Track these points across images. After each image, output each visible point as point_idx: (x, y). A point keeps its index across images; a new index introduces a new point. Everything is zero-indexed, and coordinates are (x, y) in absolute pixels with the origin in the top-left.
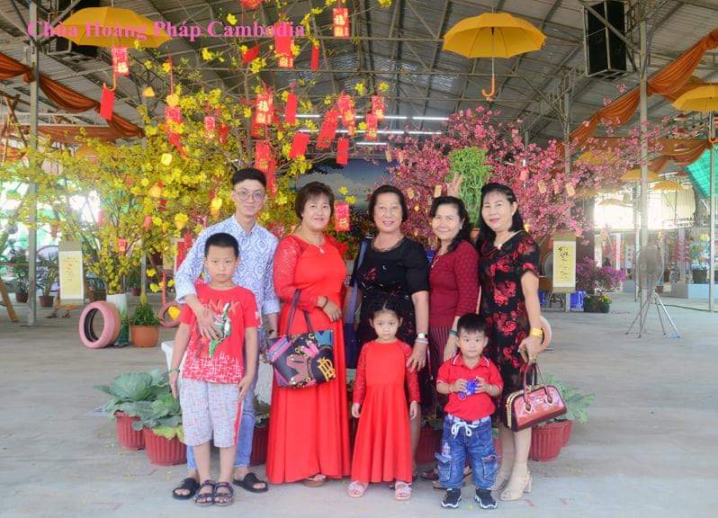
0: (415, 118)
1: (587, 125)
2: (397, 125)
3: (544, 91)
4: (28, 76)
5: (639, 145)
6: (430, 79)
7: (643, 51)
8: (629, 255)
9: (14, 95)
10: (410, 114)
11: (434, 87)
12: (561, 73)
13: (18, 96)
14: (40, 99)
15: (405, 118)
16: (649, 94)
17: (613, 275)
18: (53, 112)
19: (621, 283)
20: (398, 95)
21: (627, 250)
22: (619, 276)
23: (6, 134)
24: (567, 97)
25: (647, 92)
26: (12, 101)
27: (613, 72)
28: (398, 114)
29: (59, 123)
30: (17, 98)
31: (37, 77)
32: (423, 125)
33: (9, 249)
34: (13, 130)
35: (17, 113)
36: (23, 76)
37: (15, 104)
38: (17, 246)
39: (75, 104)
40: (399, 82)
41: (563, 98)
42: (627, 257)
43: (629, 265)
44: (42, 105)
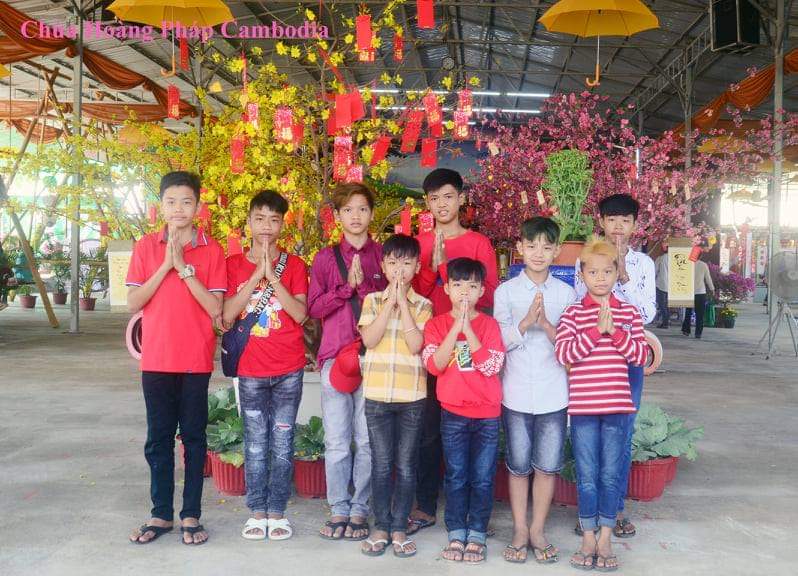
0: (509, 94)
1: (710, 115)
2: (488, 102)
3: (662, 64)
4: (71, 50)
5: (772, 137)
6: (528, 49)
7: (779, 21)
8: (762, 258)
9: (53, 69)
10: (504, 89)
11: (533, 56)
12: (683, 43)
13: (57, 69)
14: (82, 73)
15: (498, 94)
16: (785, 72)
17: (742, 283)
18: (94, 87)
19: (750, 294)
20: (490, 69)
21: (759, 252)
22: (748, 284)
23: (44, 113)
24: (688, 72)
25: (784, 70)
26: (50, 76)
27: (743, 46)
28: (489, 88)
29: (101, 99)
30: (56, 73)
31: (81, 51)
32: (518, 103)
33: (46, 242)
34: (51, 108)
35: (56, 88)
36: (65, 50)
37: (54, 78)
38: (54, 240)
39: (122, 80)
40: (491, 51)
41: (684, 72)
42: (759, 261)
43: (761, 270)
44: (85, 80)
